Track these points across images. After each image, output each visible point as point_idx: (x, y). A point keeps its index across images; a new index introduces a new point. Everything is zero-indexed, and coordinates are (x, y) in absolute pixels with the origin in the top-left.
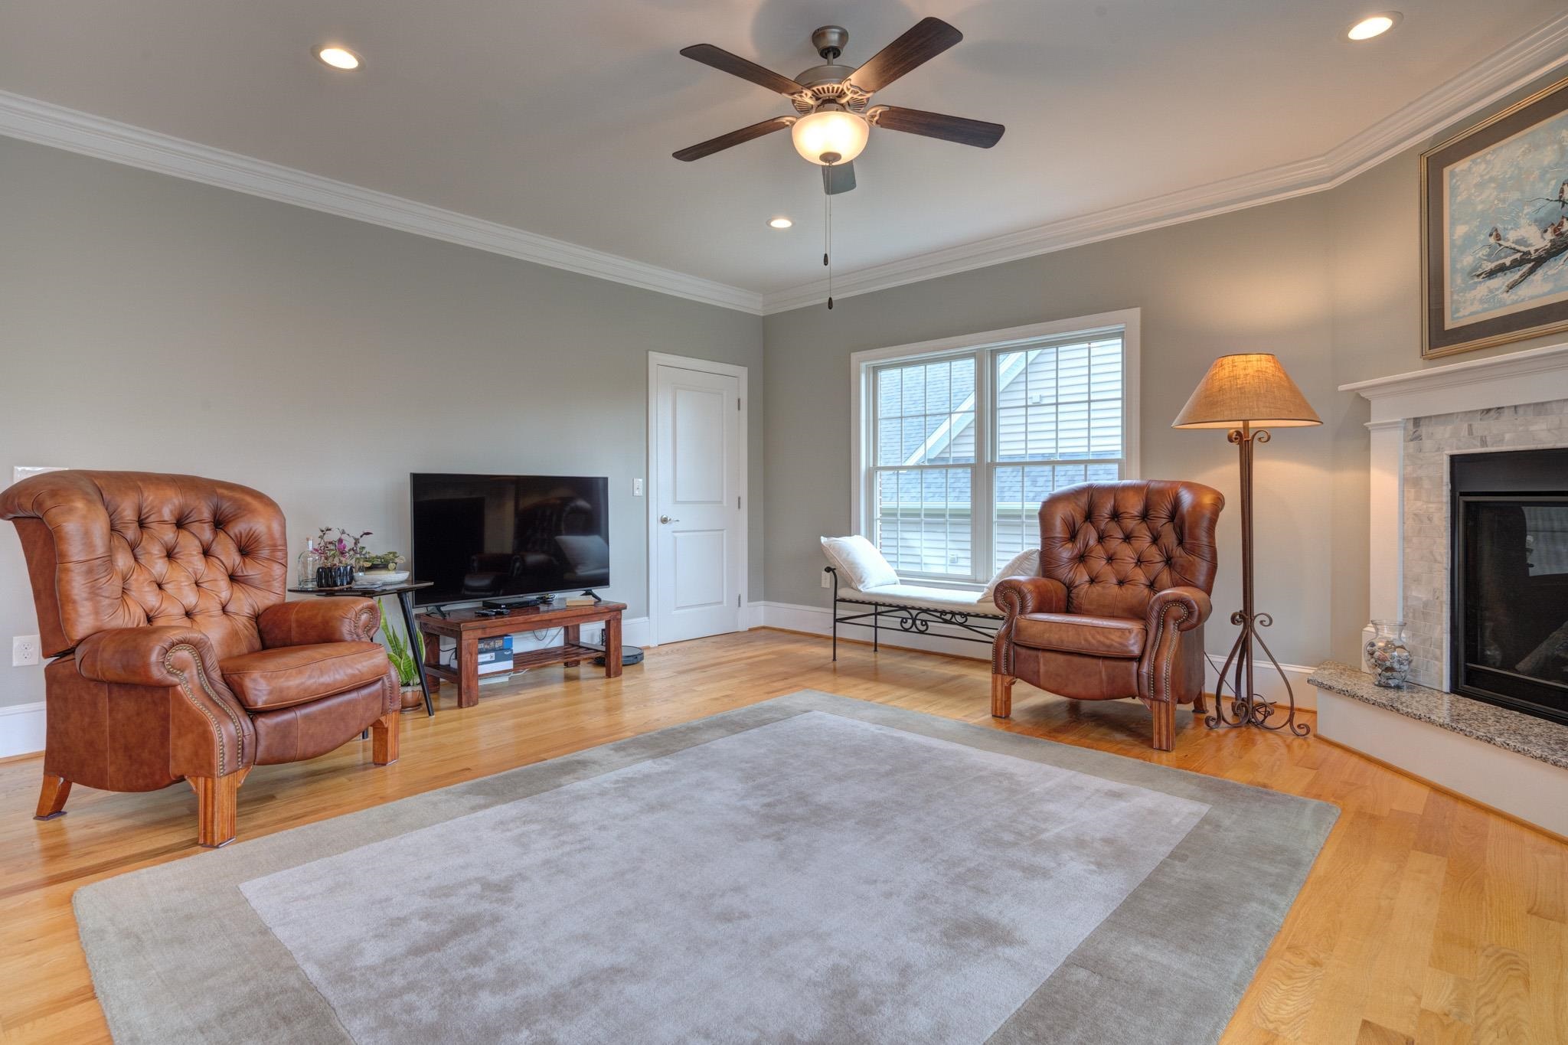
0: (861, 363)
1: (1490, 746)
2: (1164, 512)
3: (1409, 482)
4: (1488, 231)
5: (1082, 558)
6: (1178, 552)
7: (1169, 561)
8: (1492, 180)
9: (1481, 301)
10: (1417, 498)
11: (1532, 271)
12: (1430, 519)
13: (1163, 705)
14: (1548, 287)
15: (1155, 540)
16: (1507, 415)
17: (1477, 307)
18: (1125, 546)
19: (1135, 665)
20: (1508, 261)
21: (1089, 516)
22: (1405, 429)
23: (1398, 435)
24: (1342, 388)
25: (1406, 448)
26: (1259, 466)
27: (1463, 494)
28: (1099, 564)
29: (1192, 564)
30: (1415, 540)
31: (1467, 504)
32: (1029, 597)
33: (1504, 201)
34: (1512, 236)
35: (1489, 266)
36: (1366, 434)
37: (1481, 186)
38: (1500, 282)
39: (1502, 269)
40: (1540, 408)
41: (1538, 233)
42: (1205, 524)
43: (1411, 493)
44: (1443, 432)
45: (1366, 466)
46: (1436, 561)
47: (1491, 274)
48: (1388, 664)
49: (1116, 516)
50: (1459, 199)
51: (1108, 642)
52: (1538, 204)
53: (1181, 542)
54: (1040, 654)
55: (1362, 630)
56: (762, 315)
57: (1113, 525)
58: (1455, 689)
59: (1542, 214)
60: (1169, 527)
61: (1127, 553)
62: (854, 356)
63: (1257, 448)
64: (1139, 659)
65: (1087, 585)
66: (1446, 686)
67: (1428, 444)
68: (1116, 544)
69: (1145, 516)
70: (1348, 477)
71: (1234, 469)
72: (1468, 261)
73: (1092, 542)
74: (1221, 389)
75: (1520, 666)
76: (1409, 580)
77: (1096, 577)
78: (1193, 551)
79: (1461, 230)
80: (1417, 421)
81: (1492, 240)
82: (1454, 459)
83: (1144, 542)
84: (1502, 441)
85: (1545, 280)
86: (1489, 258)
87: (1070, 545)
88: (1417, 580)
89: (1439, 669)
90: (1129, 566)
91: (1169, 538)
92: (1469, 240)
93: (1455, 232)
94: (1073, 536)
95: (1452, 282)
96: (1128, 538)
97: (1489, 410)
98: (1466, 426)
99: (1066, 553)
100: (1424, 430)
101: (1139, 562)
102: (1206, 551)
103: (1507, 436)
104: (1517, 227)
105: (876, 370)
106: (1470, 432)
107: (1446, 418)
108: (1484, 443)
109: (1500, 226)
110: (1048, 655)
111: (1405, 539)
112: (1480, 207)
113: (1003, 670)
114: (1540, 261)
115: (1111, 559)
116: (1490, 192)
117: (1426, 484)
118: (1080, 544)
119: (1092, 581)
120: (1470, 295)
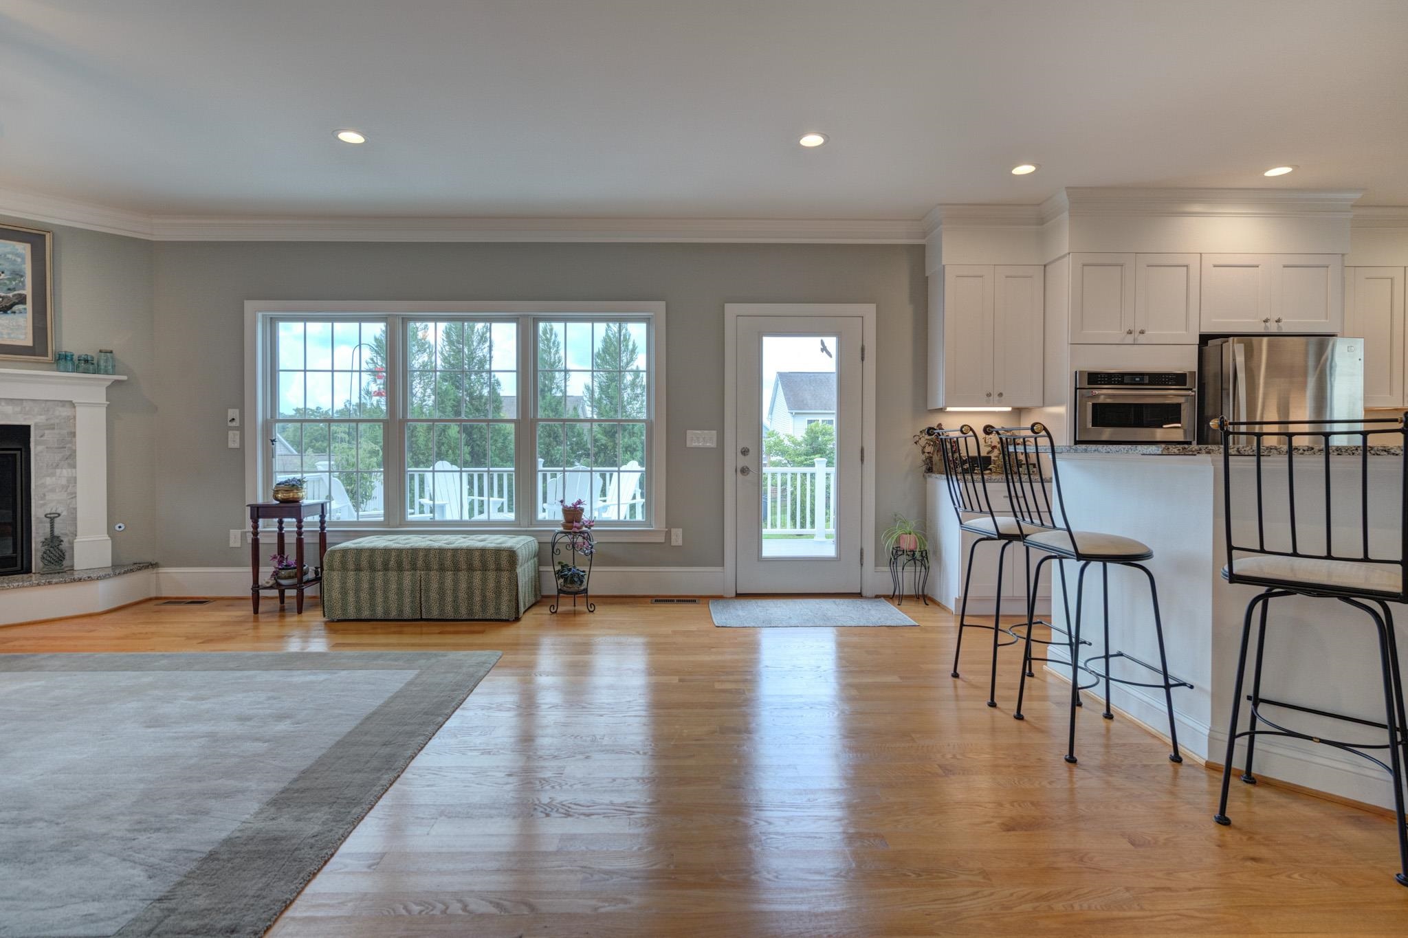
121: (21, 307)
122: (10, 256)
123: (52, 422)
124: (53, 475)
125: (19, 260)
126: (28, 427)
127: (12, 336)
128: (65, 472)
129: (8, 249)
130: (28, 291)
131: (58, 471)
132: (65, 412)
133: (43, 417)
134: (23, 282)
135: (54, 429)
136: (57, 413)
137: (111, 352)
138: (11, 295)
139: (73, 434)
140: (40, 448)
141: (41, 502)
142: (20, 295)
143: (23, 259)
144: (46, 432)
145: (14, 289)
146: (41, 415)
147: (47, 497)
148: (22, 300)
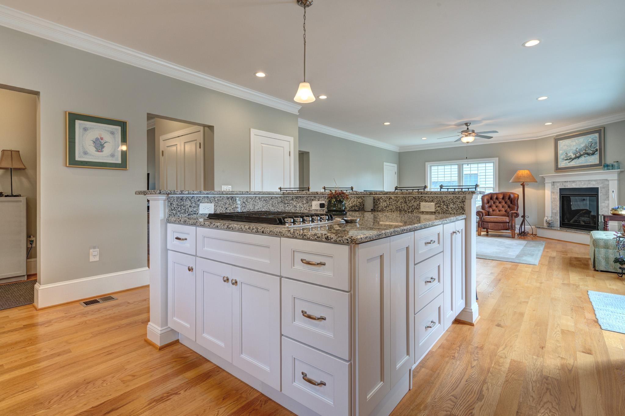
0: (428, 165)
1: (567, 232)
2: (507, 198)
3: (552, 192)
4: (565, 153)
5: (490, 207)
6: (511, 205)
7: (509, 207)
8: (566, 145)
9: (564, 164)
10: (554, 195)
11: (572, 160)
12: (556, 199)
13: (513, 230)
14: (574, 163)
15: (506, 203)
16: (569, 182)
17: (564, 165)
18: (499, 204)
19: (508, 224)
20: (568, 158)
21: (491, 198)
22: (552, 183)
23: (550, 185)
24: (540, 176)
25: (552, 187)
26: (526, 189)
27: (561, 194)
28: (494, 207)
29: (514, 207)
30: (554, 202)
31: (562, 196)
32: (484, 213)
33: (568, 149)
34: (569, 155)
35: (566, 158)
36: (544, 184)
37: (564, 146)
38: (567, 161)
39: (567, 159)
40: (574, 182)
41: (573, 155)
42: (516, 200)
43: (553, 194)
44: (558, 184)
45: (545, 190)
46: (557, 206)
47: (566, 160)
48: (550, 223)
49: (497, 198)
50: (561, 147)
51: (503, 220)
52: (573, 150)
53: (511, 203)
54: (489, 223)
55: (544, 218)
56: (398, 152)
57: (496, 200)
58: (560, 226)
59: (573, 152)
60: (509, 201)
61: (500, 206)
62: (426, 163)
63: (526, 186)
64: (509, 223)
65: (492, 212)
66: (559, 226)
67: (555, 186)
68: (497, 204)
69: (503, 198)
70: (541, 192)
71: (521, 189)
72: (562, 157)
73: (492, 204)
74: (520, 176)
75: (571, 222)
76: (552, 209)
77: (494, 210)
78: (514, 205)
79: (561, 152)
80: (554, 182)
81: (566, 155)
82: (560, 189)
83: (504, 203)
84: (568, 186)
85: (574, 162)
86: (566, 157)
87: (488, 204)
88: (554, 209)
89: (558, 223)
90: (501, 208)
91: (509, 202)
92: (562, 154)
93: (560, 152)
94: (488, 202)
95: (560, 160)
96: (500, 203)
97: (565, 181)
98: (562, 184)
99: (487, 206)
100: (555, 184)
101: (503, 207)
102: (516, 205)
103: (569, 186)
104: (570, 153)
105: (431, 166)
106: (563, 185)
107: (559, 182)
108: (565, 186)
109: (567, 153)
110: (490, 223)
111: (552, 202)
112: (564, 149)
113: (480, 227)
114: (573, 159)
115: (497, 207)
116: (566, 147)
117: (555, 193)
118: (490, 204)
119: (493, 211)
120: (563, 163)
121: (597, 152)
122: (594, 138)
123: (604, 186)
124: (604, 203)
125: (596, 139)
126: (598, 188)
127: (595, 161)
128: (607, 202)
129: (594, 137)
130: (598, 148)
131: (605, 201)
132: (607, 183)
133: (602, 185)
134: (597, 145)
135: (604, 188)
136: (605, 183)
137: (618, 162)
138: (594, 150)
139: (609, 190)
140: (601, 194)
141: (602, 211)
142: (596, 149)
143: (597, 138)
144: (603, 189)
145: (595, 148)
146: (601, 184)
147: (603, 210)
148: (597, 151)
